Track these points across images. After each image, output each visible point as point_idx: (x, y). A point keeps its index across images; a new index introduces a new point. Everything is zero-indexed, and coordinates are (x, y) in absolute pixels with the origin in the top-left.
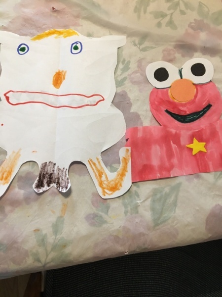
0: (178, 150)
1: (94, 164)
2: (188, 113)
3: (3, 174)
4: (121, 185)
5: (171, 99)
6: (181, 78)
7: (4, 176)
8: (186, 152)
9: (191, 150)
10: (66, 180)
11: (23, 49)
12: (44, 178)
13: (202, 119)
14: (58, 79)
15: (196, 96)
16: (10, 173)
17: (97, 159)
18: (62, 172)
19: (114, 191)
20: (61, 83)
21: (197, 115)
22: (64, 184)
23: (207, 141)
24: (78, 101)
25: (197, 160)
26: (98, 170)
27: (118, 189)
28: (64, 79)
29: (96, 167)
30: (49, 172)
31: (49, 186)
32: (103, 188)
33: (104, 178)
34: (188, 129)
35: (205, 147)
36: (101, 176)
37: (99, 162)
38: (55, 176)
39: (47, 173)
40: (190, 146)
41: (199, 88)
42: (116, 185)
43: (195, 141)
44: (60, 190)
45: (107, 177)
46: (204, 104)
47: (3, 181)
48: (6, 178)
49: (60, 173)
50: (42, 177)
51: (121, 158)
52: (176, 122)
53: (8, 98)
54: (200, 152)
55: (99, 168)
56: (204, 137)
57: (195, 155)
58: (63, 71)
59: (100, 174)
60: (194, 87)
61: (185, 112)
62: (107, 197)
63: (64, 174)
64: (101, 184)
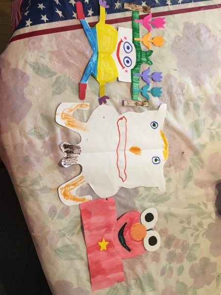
0: (101, 233)
1: (81, 180)
2: (125, 237)
3: (71, 122)
4: (67, 199)
5: (133, 225)
6: (147, 230)
7: (70, 123)
8: (100, 238)
9: (101, 241)
10: (70, 163)
11: (154, 125)
12: (70, 148)
13: (121, 246)
14: (135, 150)
15: (135, 241)
16: (73, 126)
17: (84, 182)
18: (75, 160)
19: (63, 195)
20: (133, 152)
21: (123, 243)
22: (67, 162)
23: (107, 251)
24: (122, 165)
25: (94, 246)
26: (76, 183)
27: (65, 197)
28: (136, 154)
29: (78, 181)
30: (74, 151)
31: (65, 152)
32: (65, 188)
33: (71, 187)
34: (114, 238)
35: (104, 250)
36: (72, 185)
37: (82, 183)
38: (72, 155)
39: (73, 150)
40: (104, 240)
41: (141, 242)
42: (68, 196)
43: (107, 243)
44: (63, 160)
45: (72, 189)
46: (130, 247)
47: (67, 122)
48: (69, 124)
49: (74, 158)
50: (71, 147)
51: (85, 197)
52: (119, 230)
53: (121, 119)
54: (100, 247)
55: (78, 183)
56: (110, 249)
57: (98, 244)
58: (141, 152)
59: (74, 185)
60: (141, 239)
61: (125, 235)
62: (59, 191)
63: (73, 161)
64: (68, 186)
